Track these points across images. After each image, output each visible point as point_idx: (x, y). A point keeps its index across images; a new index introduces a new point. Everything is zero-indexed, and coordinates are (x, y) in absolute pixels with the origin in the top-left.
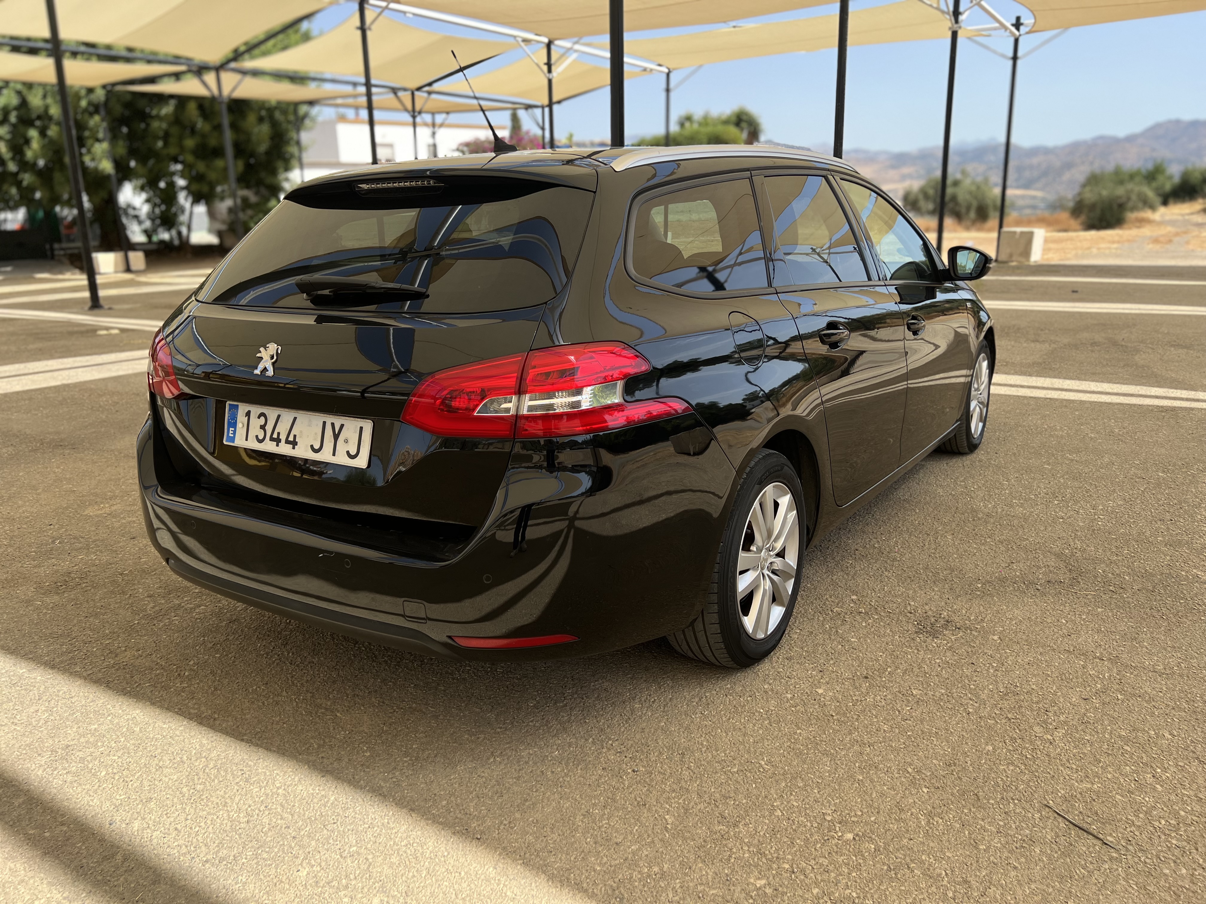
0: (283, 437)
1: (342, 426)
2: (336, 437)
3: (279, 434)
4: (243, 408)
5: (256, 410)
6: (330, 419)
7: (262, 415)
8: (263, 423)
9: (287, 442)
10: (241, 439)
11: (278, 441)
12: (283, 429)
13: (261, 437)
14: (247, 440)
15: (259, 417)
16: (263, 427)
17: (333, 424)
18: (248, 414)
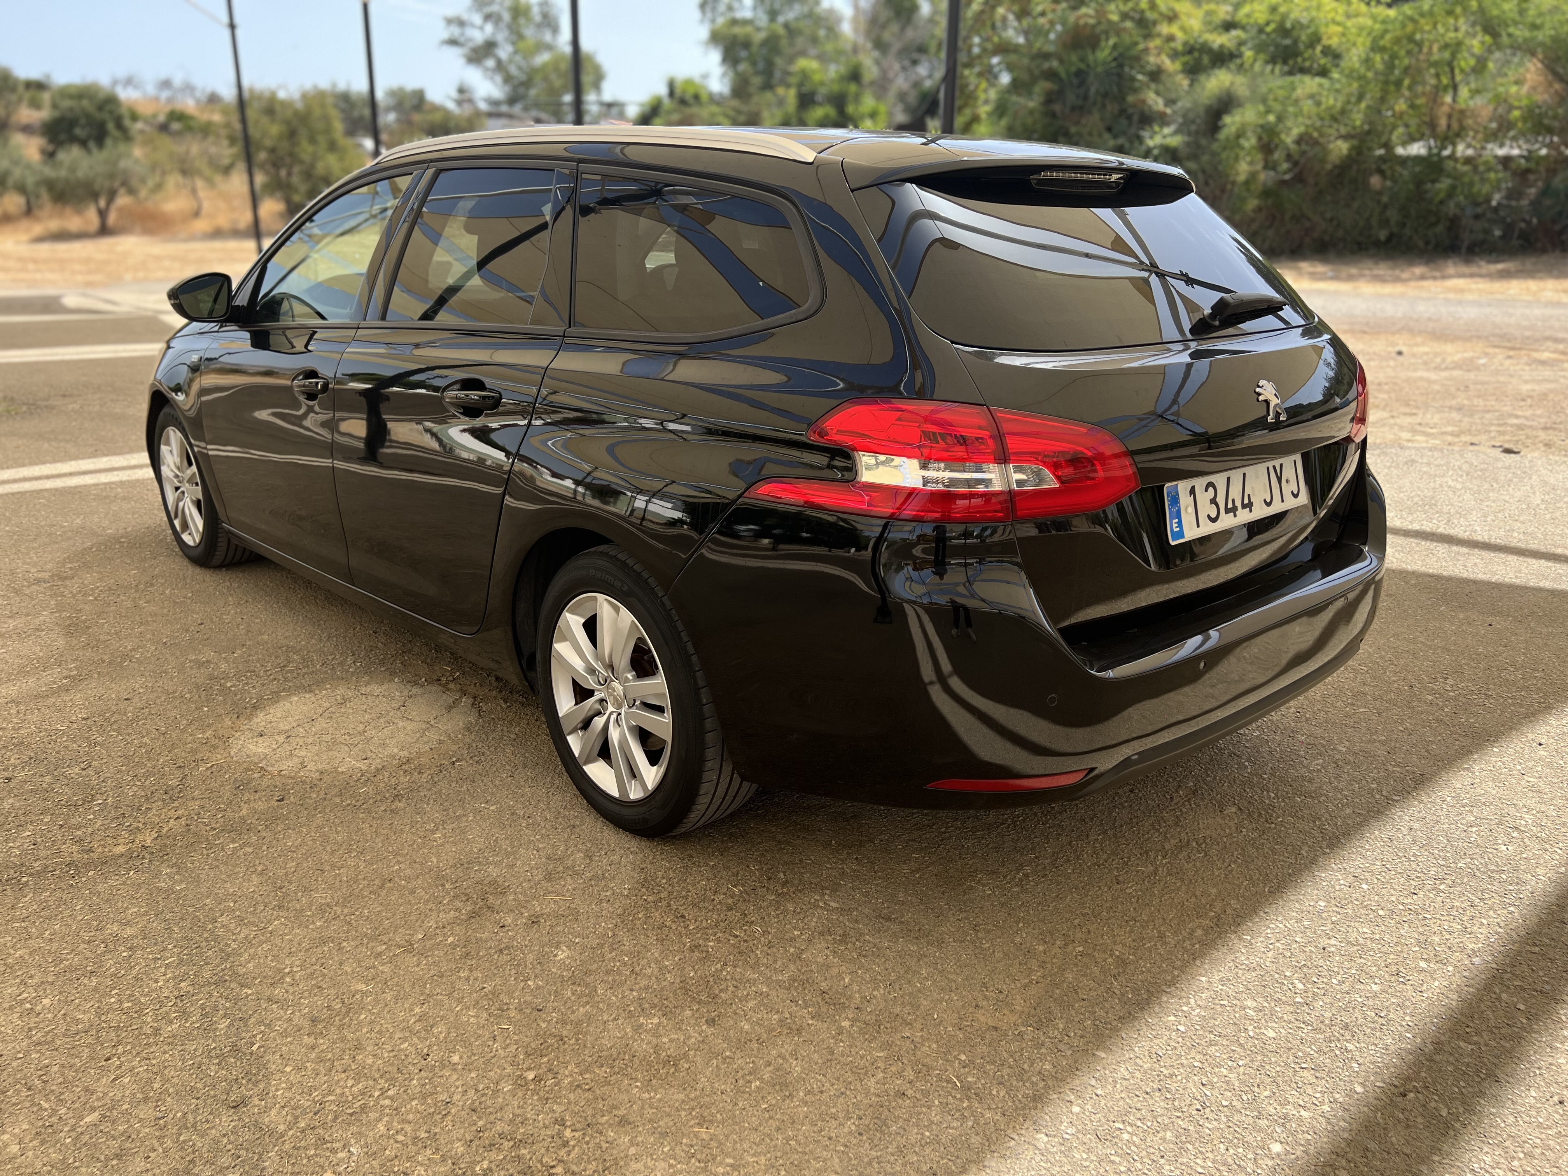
0: (1238, 504)
1: (1281, 465)
2: (1279, 480)
3: (1233, 500)
4: (1183, 487)
5: (1199, 483)
6: (1270, 464)
7: (1210, 484)
8: (1212, 496)
9: (1244, 506)
10: (1191, 529)
11: (1234, 510)
12: (1235, 493)
13: (1213, 516)
14: (1198, 526)
15: (1206, 491)
16: (1214, 501)
17: (1274, 467)
18: (1192, 491)
